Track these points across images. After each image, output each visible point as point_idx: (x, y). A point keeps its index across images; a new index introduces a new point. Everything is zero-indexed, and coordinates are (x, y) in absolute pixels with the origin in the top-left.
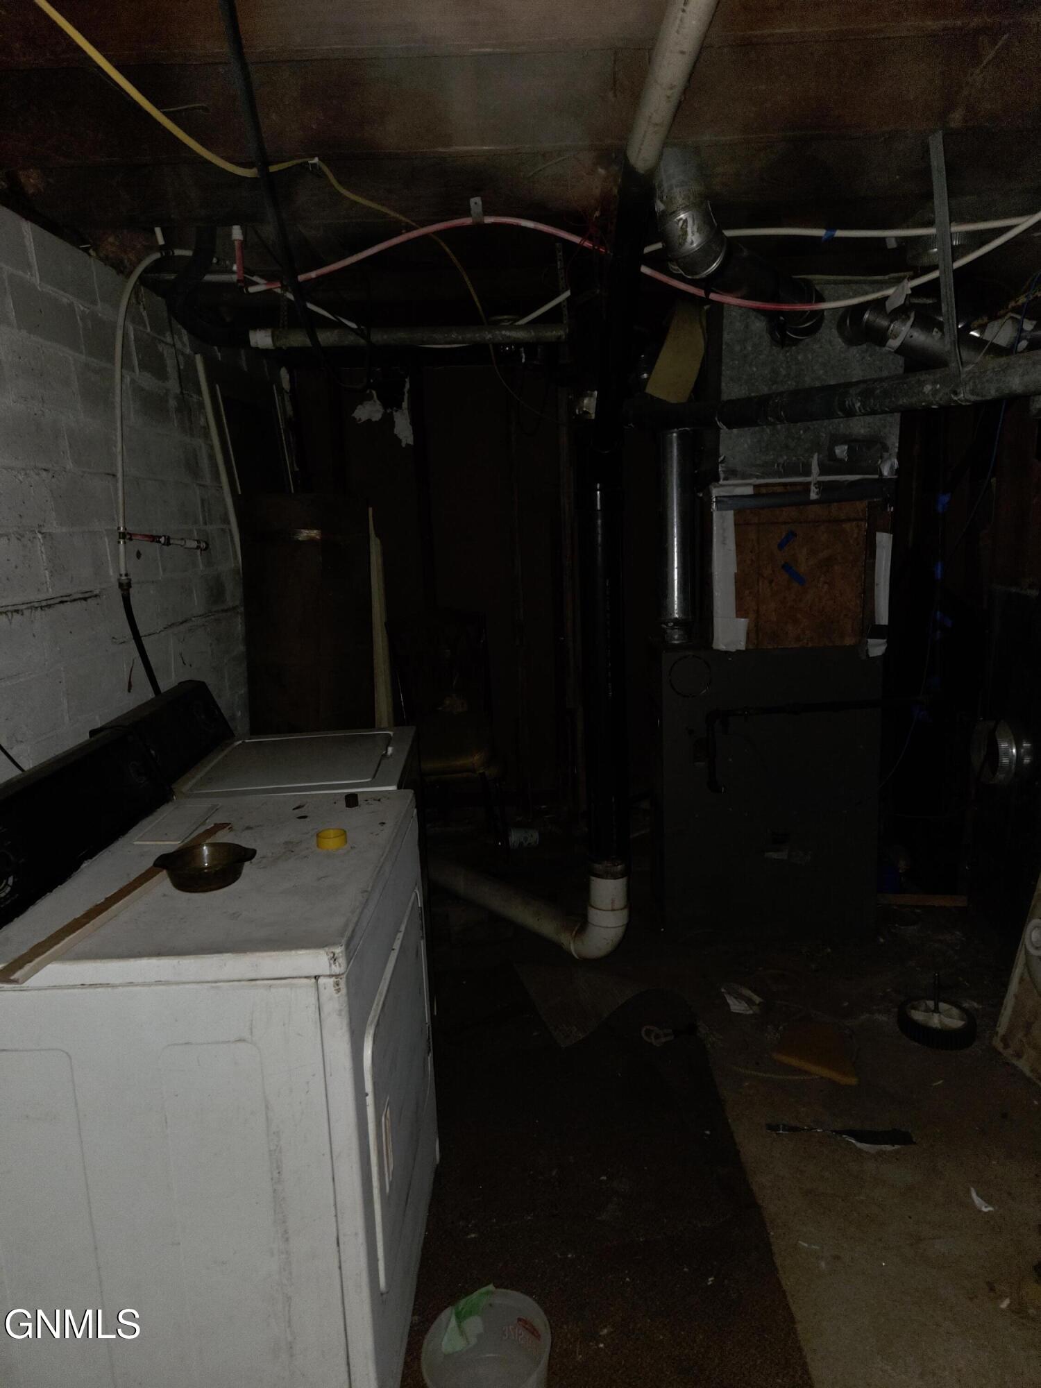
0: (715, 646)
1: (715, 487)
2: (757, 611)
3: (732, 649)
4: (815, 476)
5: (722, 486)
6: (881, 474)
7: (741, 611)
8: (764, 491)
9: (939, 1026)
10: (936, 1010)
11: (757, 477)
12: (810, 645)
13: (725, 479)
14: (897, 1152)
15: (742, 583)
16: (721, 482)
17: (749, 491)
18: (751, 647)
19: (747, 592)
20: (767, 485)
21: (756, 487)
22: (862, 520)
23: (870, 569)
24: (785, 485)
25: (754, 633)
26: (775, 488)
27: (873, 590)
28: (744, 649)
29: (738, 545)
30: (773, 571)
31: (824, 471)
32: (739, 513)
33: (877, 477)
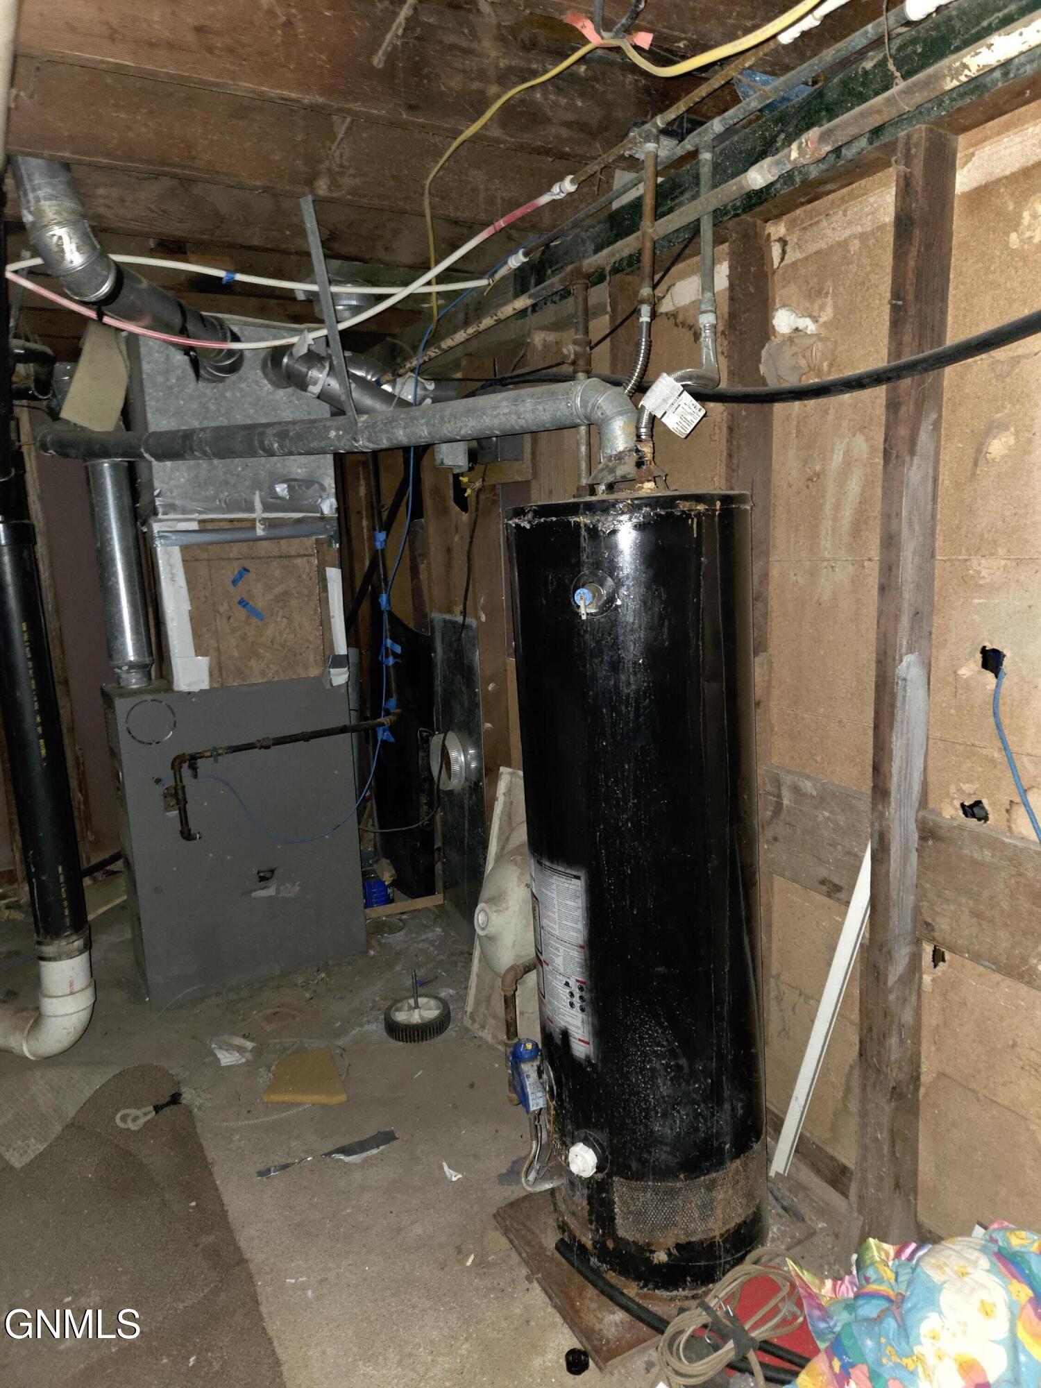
0: (176, 688)
1: (156, 521)
2: (218, 650)
3: (195, 689)
4: (259, 513)
5: (161, 521)
6: (322, 513)
7: (200, 650)
8: (209, 526)
9: (420, 1021)
10: (417, 1006)
11: (200, 512)
12: (276, 679)
13: (165, 513)
14: (382, 1153)
15: (198, 622)
16: (160, 516)
17: (194, 526)
18: (216, 685)
19: (204, 629)
20: (212, 520)
21: (200, 522)
22: (311, 555)
23: (324, 601)
24: (231, 521)
25: (217, 670)
26: (221, 524)
27: (329, 622)
28: (208, 688)
29: (189, 582)
30: (230, 608)
31: (267, 507)
32: (185, 549)
33: (318, 515)
